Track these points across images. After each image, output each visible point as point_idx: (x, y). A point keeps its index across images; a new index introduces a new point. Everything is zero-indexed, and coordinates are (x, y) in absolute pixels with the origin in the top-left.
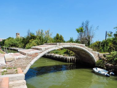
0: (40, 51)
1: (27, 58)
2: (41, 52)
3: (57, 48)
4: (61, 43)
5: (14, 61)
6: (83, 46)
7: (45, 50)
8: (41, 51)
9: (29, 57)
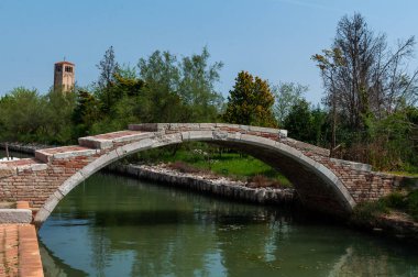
0: (93, 152)
1: (50, 173)
2: (98, 155)
3: (156, 143)
4: (174, 125)
5: (10, 179)
6: (276, 138)
7: (111, 150)
8: (98, 151)
9: (57, 169)
